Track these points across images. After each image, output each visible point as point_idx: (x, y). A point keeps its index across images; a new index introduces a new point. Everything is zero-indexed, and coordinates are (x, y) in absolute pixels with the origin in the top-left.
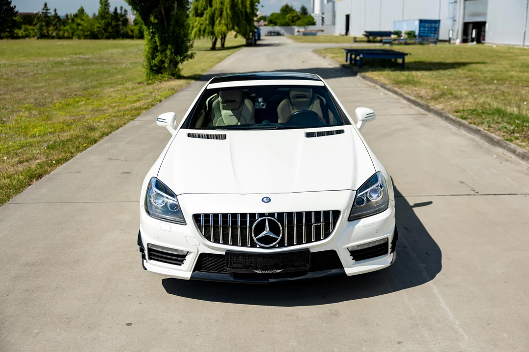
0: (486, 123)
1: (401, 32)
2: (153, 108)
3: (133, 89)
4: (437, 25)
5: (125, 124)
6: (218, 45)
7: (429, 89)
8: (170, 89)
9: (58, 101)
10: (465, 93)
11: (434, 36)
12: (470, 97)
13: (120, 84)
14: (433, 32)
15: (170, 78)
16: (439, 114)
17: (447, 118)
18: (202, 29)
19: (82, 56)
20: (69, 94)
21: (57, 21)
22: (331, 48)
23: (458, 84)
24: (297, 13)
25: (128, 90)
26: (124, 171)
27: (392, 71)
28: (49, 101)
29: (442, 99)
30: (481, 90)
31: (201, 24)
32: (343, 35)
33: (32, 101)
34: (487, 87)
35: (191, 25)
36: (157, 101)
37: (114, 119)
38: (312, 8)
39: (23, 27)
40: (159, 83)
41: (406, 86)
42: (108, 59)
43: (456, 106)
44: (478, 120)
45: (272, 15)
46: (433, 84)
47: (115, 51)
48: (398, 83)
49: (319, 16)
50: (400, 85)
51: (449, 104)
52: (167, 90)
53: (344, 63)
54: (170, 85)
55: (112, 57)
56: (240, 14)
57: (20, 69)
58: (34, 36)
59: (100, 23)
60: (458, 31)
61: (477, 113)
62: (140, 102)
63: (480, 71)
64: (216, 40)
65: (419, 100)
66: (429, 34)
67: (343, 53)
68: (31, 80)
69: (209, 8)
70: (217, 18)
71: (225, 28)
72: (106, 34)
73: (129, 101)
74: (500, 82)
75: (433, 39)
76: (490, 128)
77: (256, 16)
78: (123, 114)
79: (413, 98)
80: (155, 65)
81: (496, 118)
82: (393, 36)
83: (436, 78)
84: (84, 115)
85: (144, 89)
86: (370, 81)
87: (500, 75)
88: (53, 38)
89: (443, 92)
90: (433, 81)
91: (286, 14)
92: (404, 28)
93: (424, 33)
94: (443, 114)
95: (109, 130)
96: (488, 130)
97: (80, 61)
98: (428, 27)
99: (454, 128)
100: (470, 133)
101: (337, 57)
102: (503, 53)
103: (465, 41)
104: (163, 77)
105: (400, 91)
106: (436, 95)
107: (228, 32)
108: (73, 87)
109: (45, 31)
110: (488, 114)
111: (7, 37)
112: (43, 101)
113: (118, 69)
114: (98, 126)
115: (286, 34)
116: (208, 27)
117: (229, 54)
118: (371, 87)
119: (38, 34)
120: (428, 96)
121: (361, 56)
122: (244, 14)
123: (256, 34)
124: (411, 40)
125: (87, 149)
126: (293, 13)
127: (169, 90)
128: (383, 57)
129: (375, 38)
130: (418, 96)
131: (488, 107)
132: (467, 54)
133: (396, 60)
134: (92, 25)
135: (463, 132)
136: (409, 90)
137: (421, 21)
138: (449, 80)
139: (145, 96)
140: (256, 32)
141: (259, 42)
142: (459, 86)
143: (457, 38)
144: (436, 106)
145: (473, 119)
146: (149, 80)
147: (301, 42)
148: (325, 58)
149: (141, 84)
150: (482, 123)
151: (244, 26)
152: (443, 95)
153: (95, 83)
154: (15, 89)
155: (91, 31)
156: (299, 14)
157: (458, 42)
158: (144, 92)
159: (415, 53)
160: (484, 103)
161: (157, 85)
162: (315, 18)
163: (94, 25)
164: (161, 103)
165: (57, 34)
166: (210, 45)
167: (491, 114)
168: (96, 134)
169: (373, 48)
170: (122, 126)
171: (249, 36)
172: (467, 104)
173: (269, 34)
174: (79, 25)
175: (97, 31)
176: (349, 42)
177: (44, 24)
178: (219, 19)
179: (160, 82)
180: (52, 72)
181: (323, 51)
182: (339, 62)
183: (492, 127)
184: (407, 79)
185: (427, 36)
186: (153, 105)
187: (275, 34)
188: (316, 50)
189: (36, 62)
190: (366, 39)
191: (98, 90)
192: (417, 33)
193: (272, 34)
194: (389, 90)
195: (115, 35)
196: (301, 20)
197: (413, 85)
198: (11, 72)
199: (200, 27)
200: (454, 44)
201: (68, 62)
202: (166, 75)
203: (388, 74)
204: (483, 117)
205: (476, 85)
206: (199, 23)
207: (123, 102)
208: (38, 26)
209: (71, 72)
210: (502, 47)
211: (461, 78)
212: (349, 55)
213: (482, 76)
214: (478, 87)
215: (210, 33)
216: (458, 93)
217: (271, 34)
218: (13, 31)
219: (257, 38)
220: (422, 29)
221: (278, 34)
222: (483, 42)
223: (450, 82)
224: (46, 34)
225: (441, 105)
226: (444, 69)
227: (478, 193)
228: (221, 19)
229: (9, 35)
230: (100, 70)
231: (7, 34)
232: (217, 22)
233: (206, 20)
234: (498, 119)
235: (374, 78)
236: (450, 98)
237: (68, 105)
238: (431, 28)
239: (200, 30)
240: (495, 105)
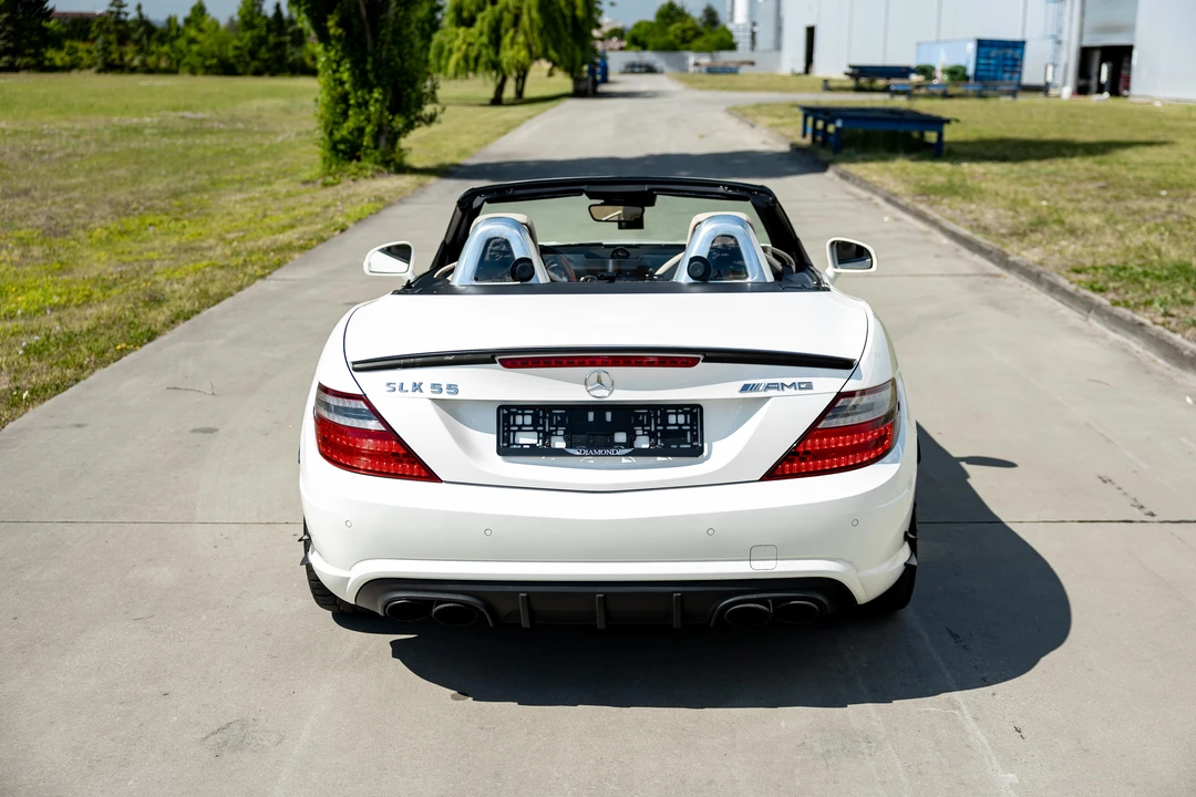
0: (1156, 305)
1: (933, 69)
2: (321, 247)
3: (289, 195)
4: (1018, 52)
5: (240, 288)
6: (509, 91)
7: (1005, 208)
8: (373, 199)
9: (102, 222)
10: (1095, 220)
11: (1011, 78)
12: (1108, 231)
13: (263, 183)
14: (1008, 69)
15: (379, 172)
16: (1033, 275)
17: (1053, 288)
18: (473, 54)
19: (188, 114)
20: (134, 205)
21: (144, 33)
22: (768, 105)
23: (1076, 197)
24: (693, 21)
25: (277, 199)
26: (198, 427)
27: (913, 160)
28: (82, 221)
29: (1037, 237)
30: (1134, 213)
31: (470, 44)
32: (799, 75)
33: (42, 220)
34: (1147, 205)
35: (447, 47)
36: (336, 230)
37: (220, 273)
38: (728, 9)
39: (67, 43)
40: (351, 183)
41: (946, 201)
42: (248, 121)
43: (1074, 255)
44: (1133, 296)
45: (638, 26)
46: (1012, 196)
47: (269, 103)
48: (926, 191)
49: (744, 30)
50: (932, 197)
51: (1056, 248)
52: (366, 200)
53: (799, 140)
54: (378, 189)
55: (259, 117)
56: (560, 21)
57: (35, 142)
58: (90, 67)
59: (240, 39)
60: (1066, 67)
61: (1131, 275)
62: (295, 230)
63: (1126, 164)
64: (504, 79)
65: (979, 238)
66: (1000, 74)
67: (796, 115)
68: (55, 171)
69: (489, 8)
70: (507, 31)
71: (524, 54)
72: (255, 64)
73: (270, 228)
74: (1176, 193)
75: (1010, 85)
76: (1169, 319)
77: (598, 26)
78: (245, 261)
79: (965, 232)
80: (343, 140)
81: (1179, 291)
82: (915, 78)
83: (1019, 179)
84: (153, 260)
85: (313, 198)
86: (859, 186)
87: (1176, 173)
88: (133, 70)
89: (1039, 218)
90: (1012, 188)
91: (668, 25)
92: (941, 60)
93: (988, 70)
94: (1043, 276)
95: (197, 304)
96: (1163, 325)
97: (182, 126)
98: (995, 58)
99: (1072, 315)
100: (1114, 331)
101: (783, 125)
102: (1177, 119)
103: (1082, 90)
104: (361, 169)
105: (932, 213)
106: (1022, 223)
107: (531, 64)
108: (147, 188)
109: (115, 56)
110: (1159, 278)
111: (27, 68)
112: (68, 222)
113: (265, 147)
114: (173, 292)
115: (667, 69)
116: (484, 52)
117: (530, 113)
118: (860, 199)
119: (100, 61)
120: (1002, 226)
121: (839, 124)
122: (569, 21)
123: (599, 70)
124: (957, 86)
125: (124, 359)
126: (684, 22)
127: (370, 201)
128: (892, 127)
129: (872, 81)
130: (978, 226)
131: (1155, 257)
132: (1090, 122)
133: (922, 135)
134: (223, 43)
135: (1096, 325)
136: (955, 209)
137: (982, 44)
138: (1051, 186)
139: (310, 215)
140: (596, 64)
141: (603, 88)
142: (1079, 201)
143: (1064, 84)
144: (1024, 253)
145: (1122, 291)
146: (330, 174)
147: (701, 89)
148: (753, 126)
149: (310, 186)
150: (1148, 303)
151: (569, 49)
152: (1038, 224)
153: (203, 180)
154: (10, 192)
155: (218, 57)
156: (699, 24)
157: (1067, 91)
158: (310, 204)
159: (970, 118)
160: (1145, 247)
161: (347, 188)
162: (735, 34)
163: (227, 43)
164: (345, 235)
165: (143, 63)
166: (490, 93)
167: (1167, 278)
168: (160, 315)
169: (868, 105)
170: (231, 295)
171: (581, 71)
172: (1101, 249)
173: (629, 69)
174: (192, 41)
175: (236, 57)
176: (812, 89)
177: (112, 37)
178: (511, 33)
179: (354, 180)
180: (109, 150)
181: (750, 111)
182: (787, 137)
183: (1172, 316)
184: (950, 181)
185: (995, 79)
186: (322, 240)
187: (644, 69)
188: (735, 108)
189: (78, 126)
190: (851, 83)
191: (206, 196)
192: (971, 71)
193: (637, 69)
194: (905, 209)
195: (276, 66)
196: (704, 38)
197: (964, 198)
198: (13, 148)
199: (467, 50)
200: (1059, 96)
201: (153, 127)
202: (367, 163)
203: (903, 170)
204: (1147, 286)
205: (1117, 198)
206: (464, 41)
207: (255, 230)
208: (99, 42)
209: (153, 152)
210: (1170, 105)
211: (1081, 181)
212: (810, 120)
213: (1131, 176)
214: (1123, 204)
215: (490, 65)
216: (1075, 219)
217: (632, 68)
218: (42, 54)
219: (599, 77)
220: (982, 61)
221: (650, 69)
222: (1125, 92)
223: (1055, 189)
224: (117, 62)
225: (1036, 250)
226: (1040, 158)
227: (1153, 515)
228: (516, 32)
229: (33, 62)
230: (222, 147)
231: (26, 60)
232: (506, 40)
233: (481, 34)
234: (1185, 291)
235: (868, 179)
236: (1057, 234)
237: (123, 233)
238: (1005, 58)
239: (466, 58)
240: (1173, 254)
